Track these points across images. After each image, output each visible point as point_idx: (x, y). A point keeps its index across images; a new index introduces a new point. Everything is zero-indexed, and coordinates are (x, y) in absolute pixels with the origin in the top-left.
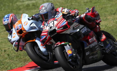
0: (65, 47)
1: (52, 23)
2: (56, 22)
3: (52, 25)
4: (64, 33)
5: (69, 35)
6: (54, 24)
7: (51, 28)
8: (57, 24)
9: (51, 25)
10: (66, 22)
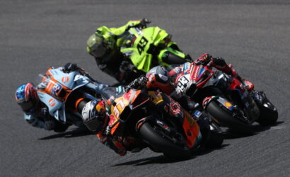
0: (218, 100)
1: (183, 79)
2: (188, 76)
3: (186, 82)
4: (206, 85)
5: (213, 86)
6: (186, 79)
7: (185, 86)
8: (193, 77)
9: (184, 82)
10: (203, 67)
